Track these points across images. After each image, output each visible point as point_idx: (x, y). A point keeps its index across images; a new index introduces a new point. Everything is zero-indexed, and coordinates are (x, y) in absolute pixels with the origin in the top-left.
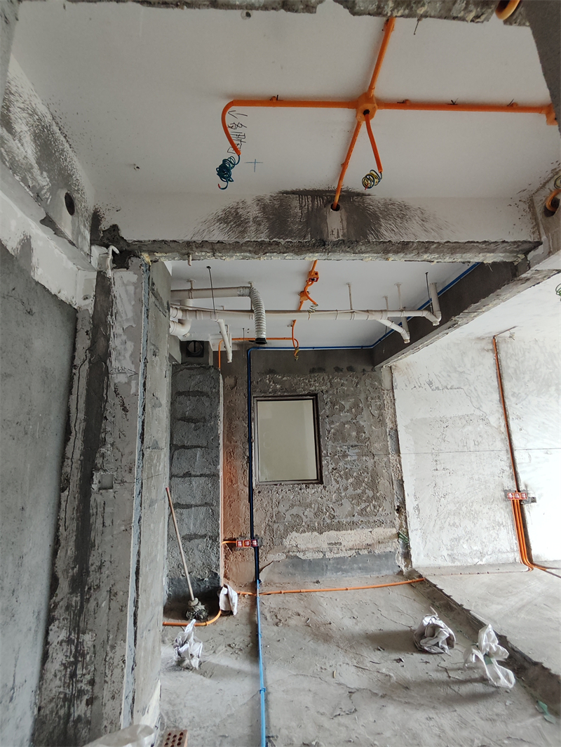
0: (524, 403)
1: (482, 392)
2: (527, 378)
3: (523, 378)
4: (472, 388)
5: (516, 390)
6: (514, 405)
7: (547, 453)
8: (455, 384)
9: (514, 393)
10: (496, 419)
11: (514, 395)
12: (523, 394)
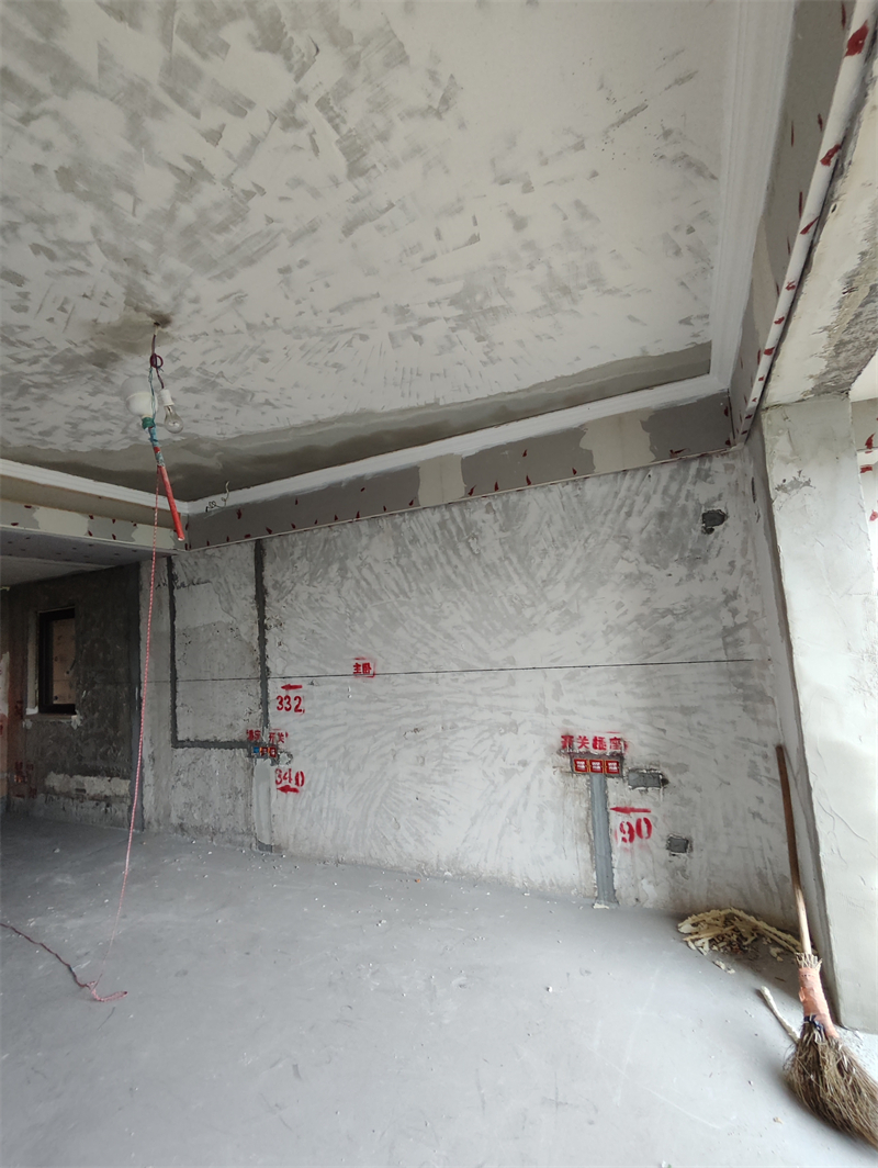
0: (289, 597)
1: (234, 585)
2: (298, 551)
3: (291, 554)
4: (222, 581)
5: (279, 578)
6: (275, 604)
7: (312, 684)
8: (201, 575)
9: (277, 582)
10: (248, 630)
11: (274, 587)
12: (288, 583)
